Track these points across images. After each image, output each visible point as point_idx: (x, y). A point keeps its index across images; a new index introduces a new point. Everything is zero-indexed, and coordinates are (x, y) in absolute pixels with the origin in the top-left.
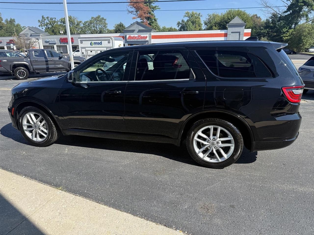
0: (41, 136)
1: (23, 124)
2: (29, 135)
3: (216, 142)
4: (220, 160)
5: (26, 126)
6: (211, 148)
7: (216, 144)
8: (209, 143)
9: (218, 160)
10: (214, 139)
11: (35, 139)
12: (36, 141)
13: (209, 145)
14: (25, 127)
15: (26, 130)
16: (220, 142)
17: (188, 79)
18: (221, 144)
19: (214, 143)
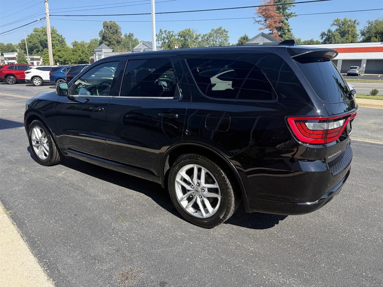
0: (45, 155)
1: (32, 139)
2: (37, 151)
3: (201, 189)
4: (205, 215)
5: (36, 142)
6: (195, 195)
7: (201, 192)
8: (192, 189)
9: (202, 215)
10: (198, 184)
11: (40, 156)
12: (41, 158)
13: (193, 192)
14: (34, 143)
15: (35, 146)
16: (206, 190)
17: (172, 98)
18: (206, 193)
19: (198, 190)
